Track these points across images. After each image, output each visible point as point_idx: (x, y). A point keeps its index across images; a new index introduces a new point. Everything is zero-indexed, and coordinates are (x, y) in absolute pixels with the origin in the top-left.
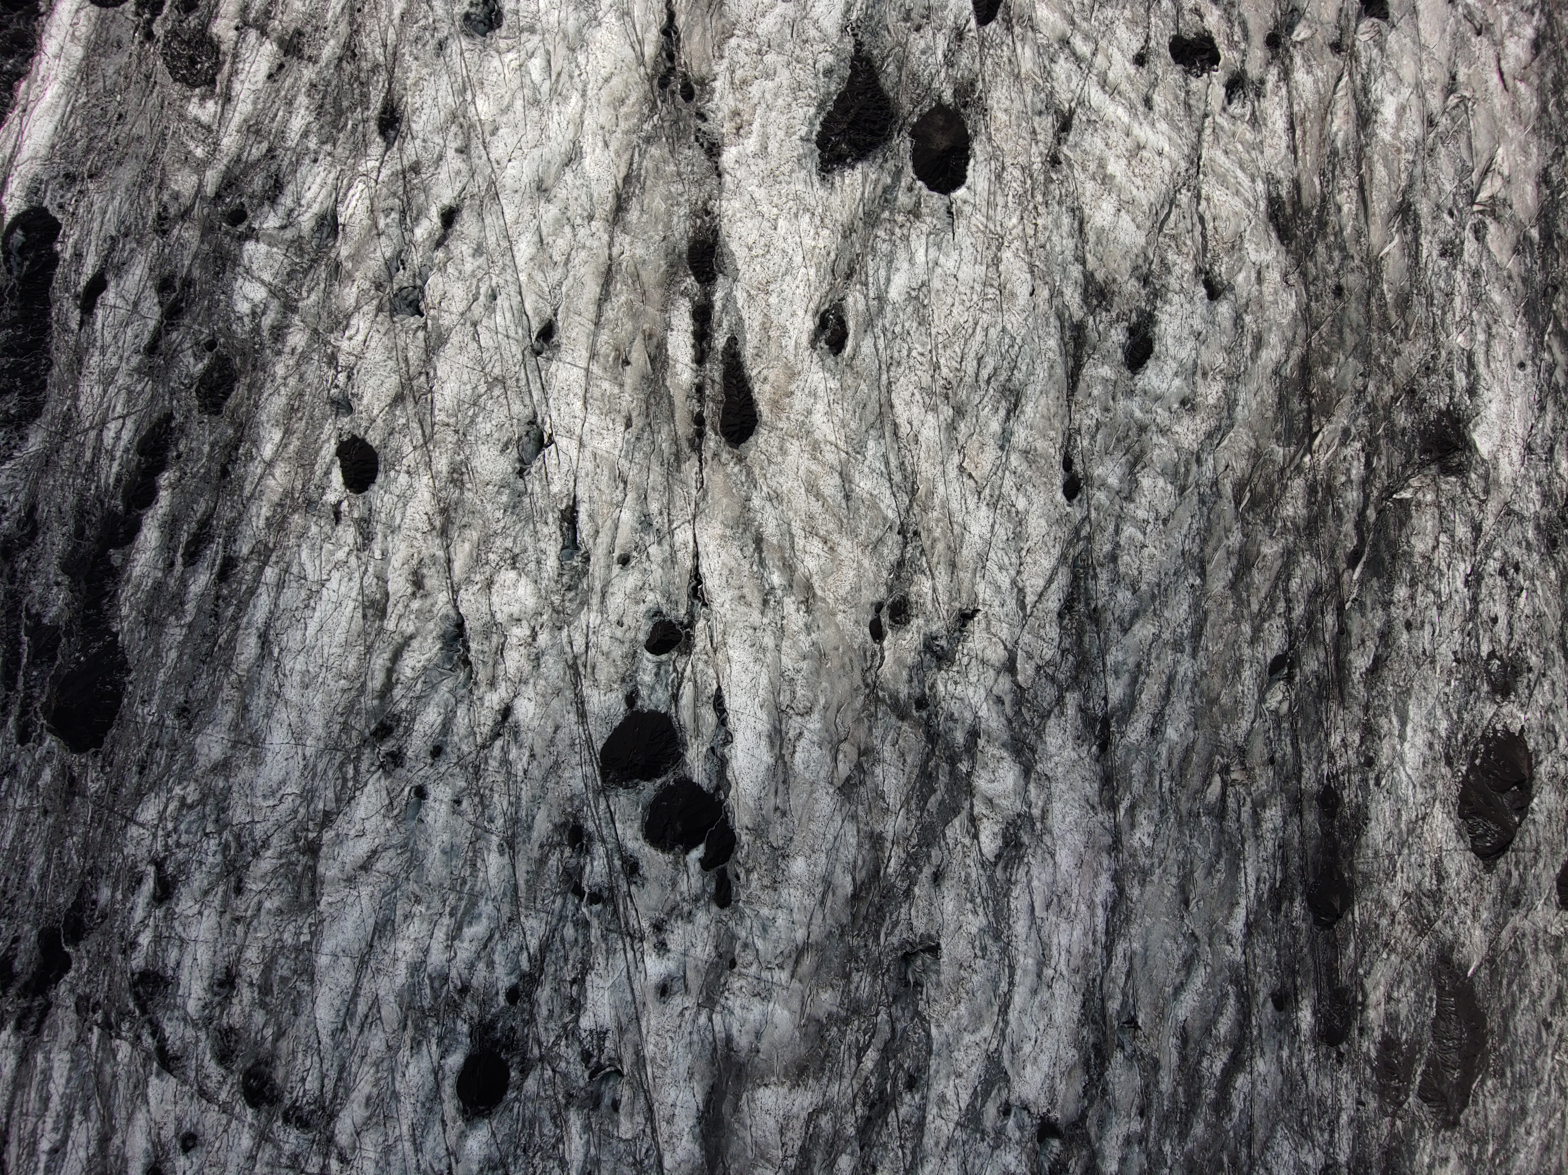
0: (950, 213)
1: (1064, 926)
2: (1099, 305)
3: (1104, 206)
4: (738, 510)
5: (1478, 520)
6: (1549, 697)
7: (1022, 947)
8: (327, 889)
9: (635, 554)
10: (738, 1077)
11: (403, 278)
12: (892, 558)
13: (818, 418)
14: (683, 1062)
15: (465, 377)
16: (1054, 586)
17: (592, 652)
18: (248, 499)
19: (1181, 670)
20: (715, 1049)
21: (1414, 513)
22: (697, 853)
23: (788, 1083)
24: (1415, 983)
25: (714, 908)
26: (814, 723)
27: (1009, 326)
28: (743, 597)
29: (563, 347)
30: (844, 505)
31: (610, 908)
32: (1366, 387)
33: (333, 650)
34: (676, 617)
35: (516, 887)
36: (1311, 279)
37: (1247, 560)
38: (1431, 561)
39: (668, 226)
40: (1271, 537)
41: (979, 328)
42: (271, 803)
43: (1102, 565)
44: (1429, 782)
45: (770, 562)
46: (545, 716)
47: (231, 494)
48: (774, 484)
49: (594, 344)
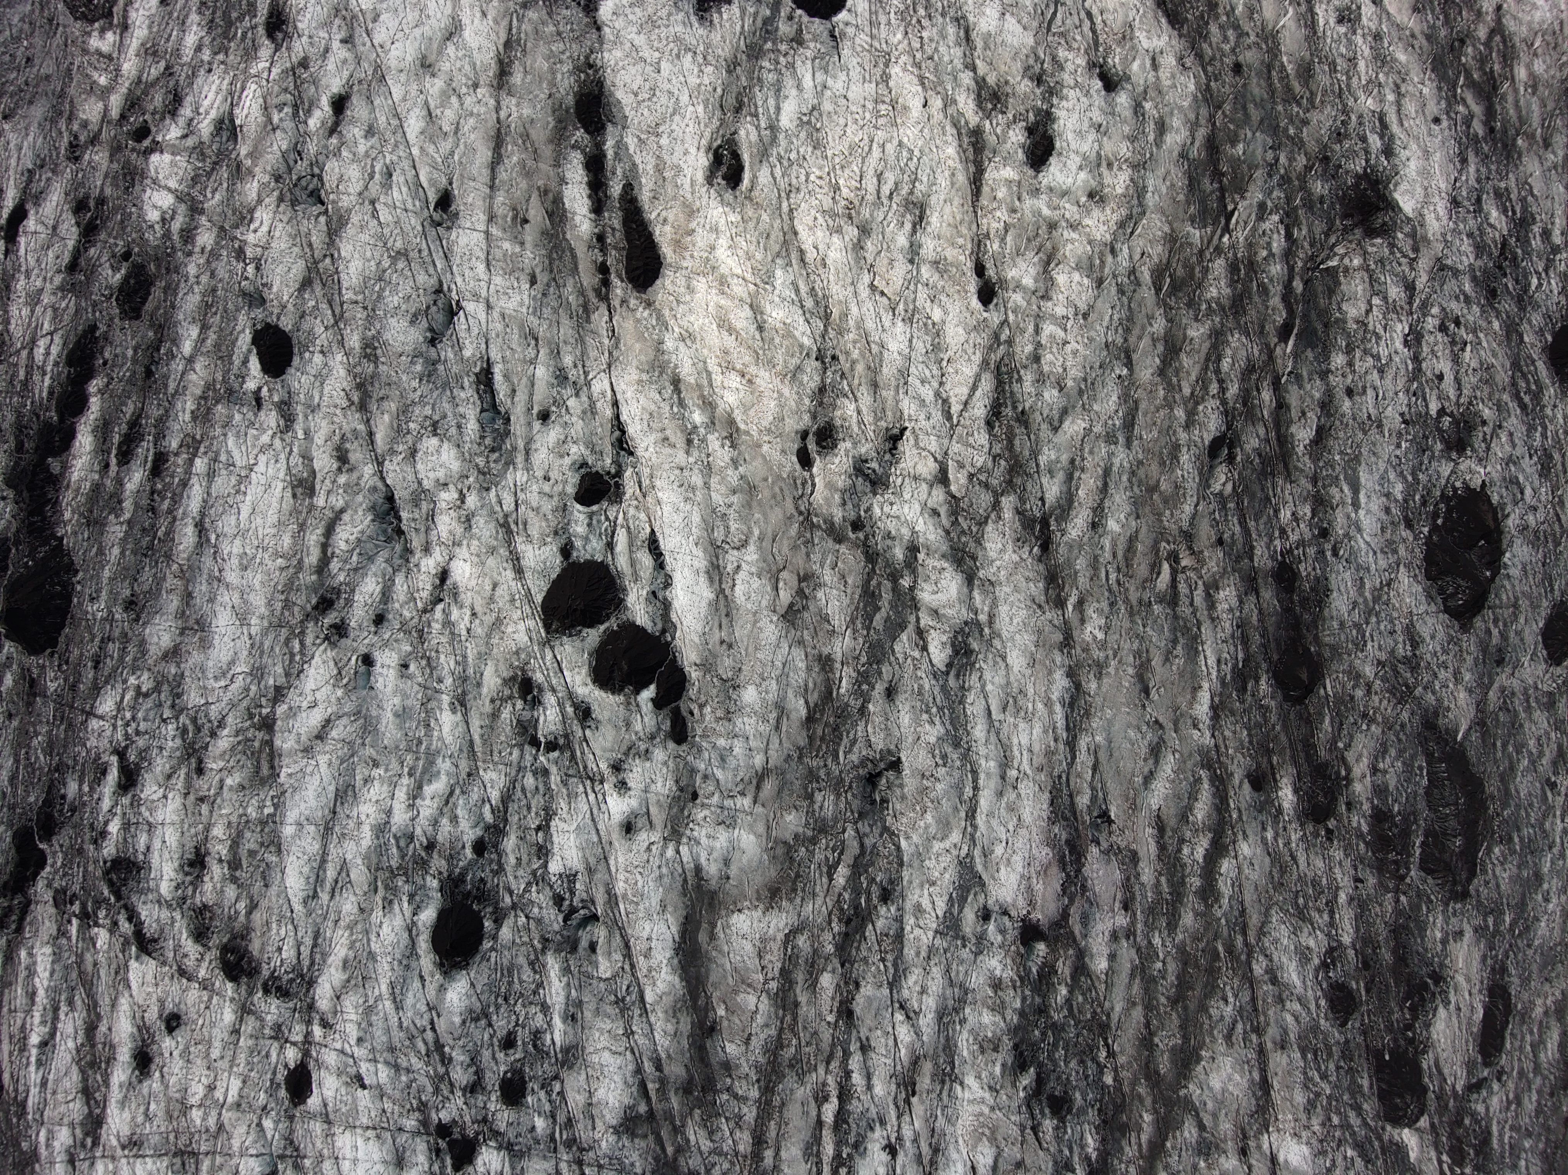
0: (833, 36)
1: (1022, 725)
2: (994, 108)
3: (988, 11)
4: (651, 354)
5: (1410, 279)
6: (1508, 448)
7: (983, 751)
8: (285, 761)
9: (554, 409)
10: (711, 905)
11: (301, 167)
12: (813, 385)
13: (722, 253)
14: (655, 896)
15: (368, 254)
16: (979, 393)
17: (522, 509)
18: (173, 396)
19: (1116, 461)
20: (685, 881)
21: (1342, 279)
22: (648, 694)
23: (761, 906)
24: (1400, 753)
25: (671, 745)
26: (751, 555)
27: (905, 140)
28: (666, 439)
29: (461, 214)
30: (758, 337)
31: (567, 754)
32: (1277, 160)
33: (268, 531)
34: (603, 467)
35: (471, 743)
36: (1207, 59)
37: (1174, 346)
38: (1366, 325)
39: (553, 84)
40: (1196, 319)
41: (875, 145)
42: (223, 683)
43: (1025, 367)
44: (1390, 547)
45: (690, 403)
46: (482, 575)
47: (157, 393)
48: (685, 324)
49: (491, 207)
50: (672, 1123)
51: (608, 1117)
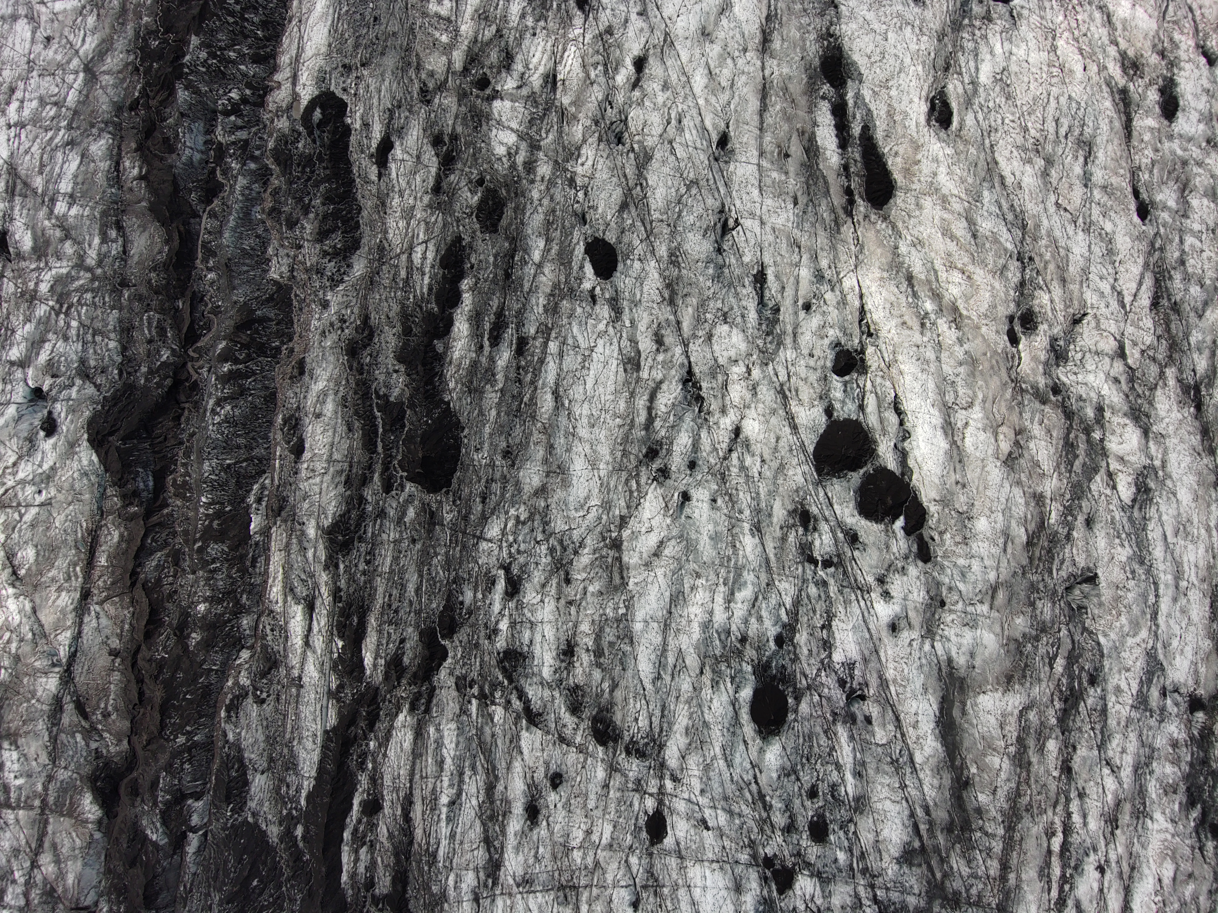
0: (1013, 16)
1: (1190, 547)
2: (1135, 74)
4: (890, 257)
7: (1162, 567)
8: (632, 573)
9: (814, 301)
10: (961, 688)
11: (611, 115)
12: (1016, 280)
13: (942, 178)
14: (918, 681)
15: (670, 183)
16: (1144, 287)
17: (793, 379)
18: (528, 293)
20: (940, 669)
22: (900, 522)
23: (1001, 689)
25: (920, 564)
26: (977, 414)
27: (1073, 95)
28: (904, 323)
29: (737, 151)
30: (973, 243)
31: (841, 570)
33: (608, 397)
34: (852, 346)
35: (768, 560)
39: (804, 49)
41: (1052, 99)
42: (581, 514)
43: (1175, 268)
45: (921, 294)
46: (768, 430)
47: (515, 291)
48: (916, 233)
49: (761, 145)
50: (940, 855)
51: (892, 851)
